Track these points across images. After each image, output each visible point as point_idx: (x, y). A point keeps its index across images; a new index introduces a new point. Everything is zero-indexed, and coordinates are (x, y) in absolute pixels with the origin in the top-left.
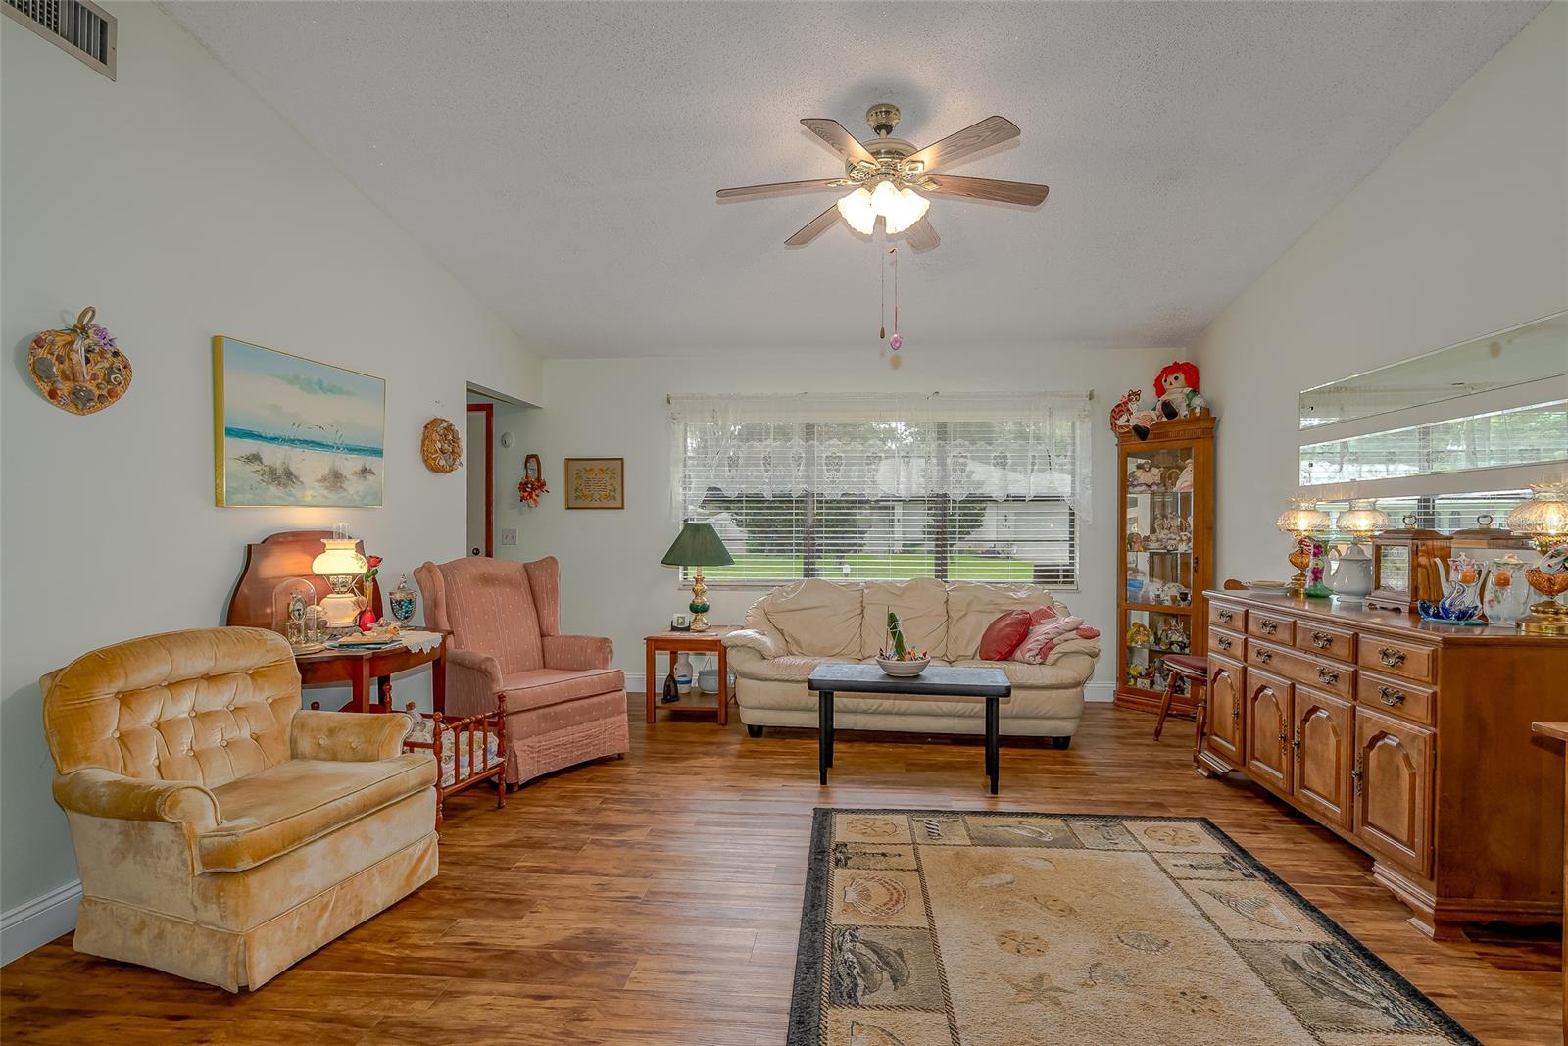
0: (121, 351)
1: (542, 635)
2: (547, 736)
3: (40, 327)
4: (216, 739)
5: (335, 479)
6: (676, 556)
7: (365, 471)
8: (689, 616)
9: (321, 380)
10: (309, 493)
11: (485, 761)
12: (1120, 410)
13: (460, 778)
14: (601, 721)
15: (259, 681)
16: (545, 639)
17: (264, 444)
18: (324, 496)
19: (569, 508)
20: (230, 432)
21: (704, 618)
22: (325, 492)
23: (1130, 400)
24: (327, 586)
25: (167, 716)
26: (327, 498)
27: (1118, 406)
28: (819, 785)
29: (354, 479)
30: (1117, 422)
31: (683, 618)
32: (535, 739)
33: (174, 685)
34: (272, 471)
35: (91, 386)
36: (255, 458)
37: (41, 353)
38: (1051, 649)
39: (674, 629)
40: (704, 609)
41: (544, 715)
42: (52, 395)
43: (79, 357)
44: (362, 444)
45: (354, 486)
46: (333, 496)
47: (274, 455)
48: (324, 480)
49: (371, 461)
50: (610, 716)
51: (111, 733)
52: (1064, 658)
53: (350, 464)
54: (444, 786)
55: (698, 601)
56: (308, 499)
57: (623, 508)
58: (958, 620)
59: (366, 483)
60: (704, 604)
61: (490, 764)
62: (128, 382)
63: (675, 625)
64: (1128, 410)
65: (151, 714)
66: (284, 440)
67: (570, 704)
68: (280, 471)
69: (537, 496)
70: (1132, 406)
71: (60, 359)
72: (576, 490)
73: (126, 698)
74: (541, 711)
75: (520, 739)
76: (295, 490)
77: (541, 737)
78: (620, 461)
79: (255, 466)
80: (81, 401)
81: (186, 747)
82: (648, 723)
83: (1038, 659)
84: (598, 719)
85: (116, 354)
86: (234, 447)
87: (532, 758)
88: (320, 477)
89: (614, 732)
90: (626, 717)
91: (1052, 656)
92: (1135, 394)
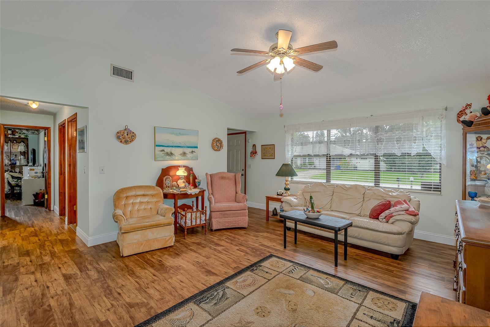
0: (134, 132)
1: (236, 193)
2: (222, 219)
3: (118, 130)
4: (143, 207)
5: (184, 154)
6: (279, 174)
7: (192, 152)
8: (283, 191)
9: (180, 132)
10: (177, 157)
11: (200, 222)
12: (461, 113)
13: (192, 225)
14: (239, 217)
15: (153, 197)
16: (237, 194)
17: (165, 147)
18: (181, 158)
19: (262, 159)
20: (157, 146)
21: (289, 192)
22: (181, 157)
23: (466, 108)
24: (179, 178)
25: (134, 202)
26: (182, 158)
27: (460, 112)
28: (283, 248)
29: (190, 154)
30: (460, 119)
31: (281, 192)
32: (219, 219)
33: (137, 196)
34: (167, 153)
35: (128, 139)
36: (163, 150)
37: (118, 134)
38: (391, 217)
39: (278, 195)
40: (289, 189)
41: (221, 214)
42: (121, 142)
43: (126, 134)
44: (192, 146)
45: (189, 155)
46: (183, 158)
47: (167, 150)
48: (181, 154)
49: (194, 149)
50: (242, 217)
51: (123, 203)
52: (397, 222)
53: (188, 151)
54: (187, 226)
55: (287, 187)
56: (177, 158)
57: (274, 159)
58: (366, 201)
59: (193, 155)
60: (289, 188)
61: (202, 223)
62: (135, 138)
63: (278, 193)
64: (465, 113)
65: (131, 201)
66: (170, 146)
67: (229, 212)
68: (169, 153)
69: (254, 155)
70: (468, 111)
71: (122, 135)
72: (264, 154)
73: (127, 197)
74: (220, 212)
75: (214, 218)
76: (173, 157)
77: (220, 219)
78: (273, 146)
79: (163, 152)
80: (126, 142)
81: (136, 208)
82: (267, 221)
83: (384, 220)
84: (238, 217)
85: (133, 133)
86: (158, 149)
87: (218, 224)
88: (180, 154)
89: (244, 221)
90: (247, 217)
91: (391, 220)
92: (469, 105)
